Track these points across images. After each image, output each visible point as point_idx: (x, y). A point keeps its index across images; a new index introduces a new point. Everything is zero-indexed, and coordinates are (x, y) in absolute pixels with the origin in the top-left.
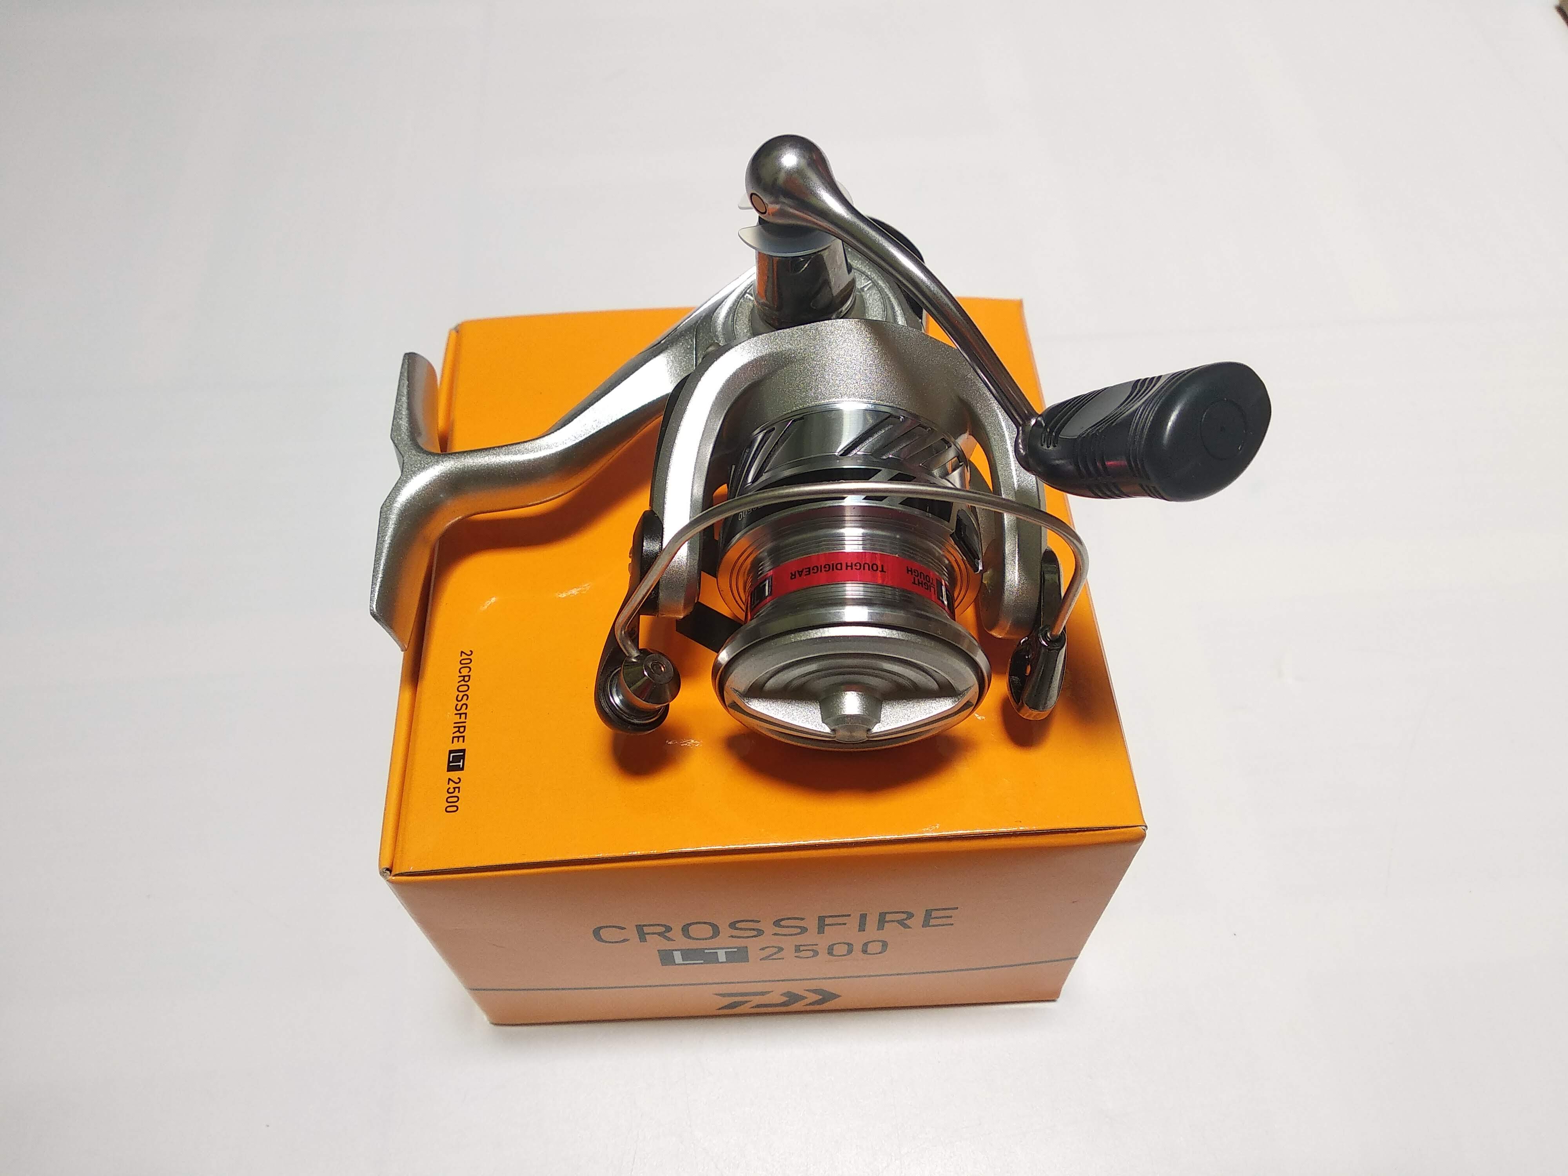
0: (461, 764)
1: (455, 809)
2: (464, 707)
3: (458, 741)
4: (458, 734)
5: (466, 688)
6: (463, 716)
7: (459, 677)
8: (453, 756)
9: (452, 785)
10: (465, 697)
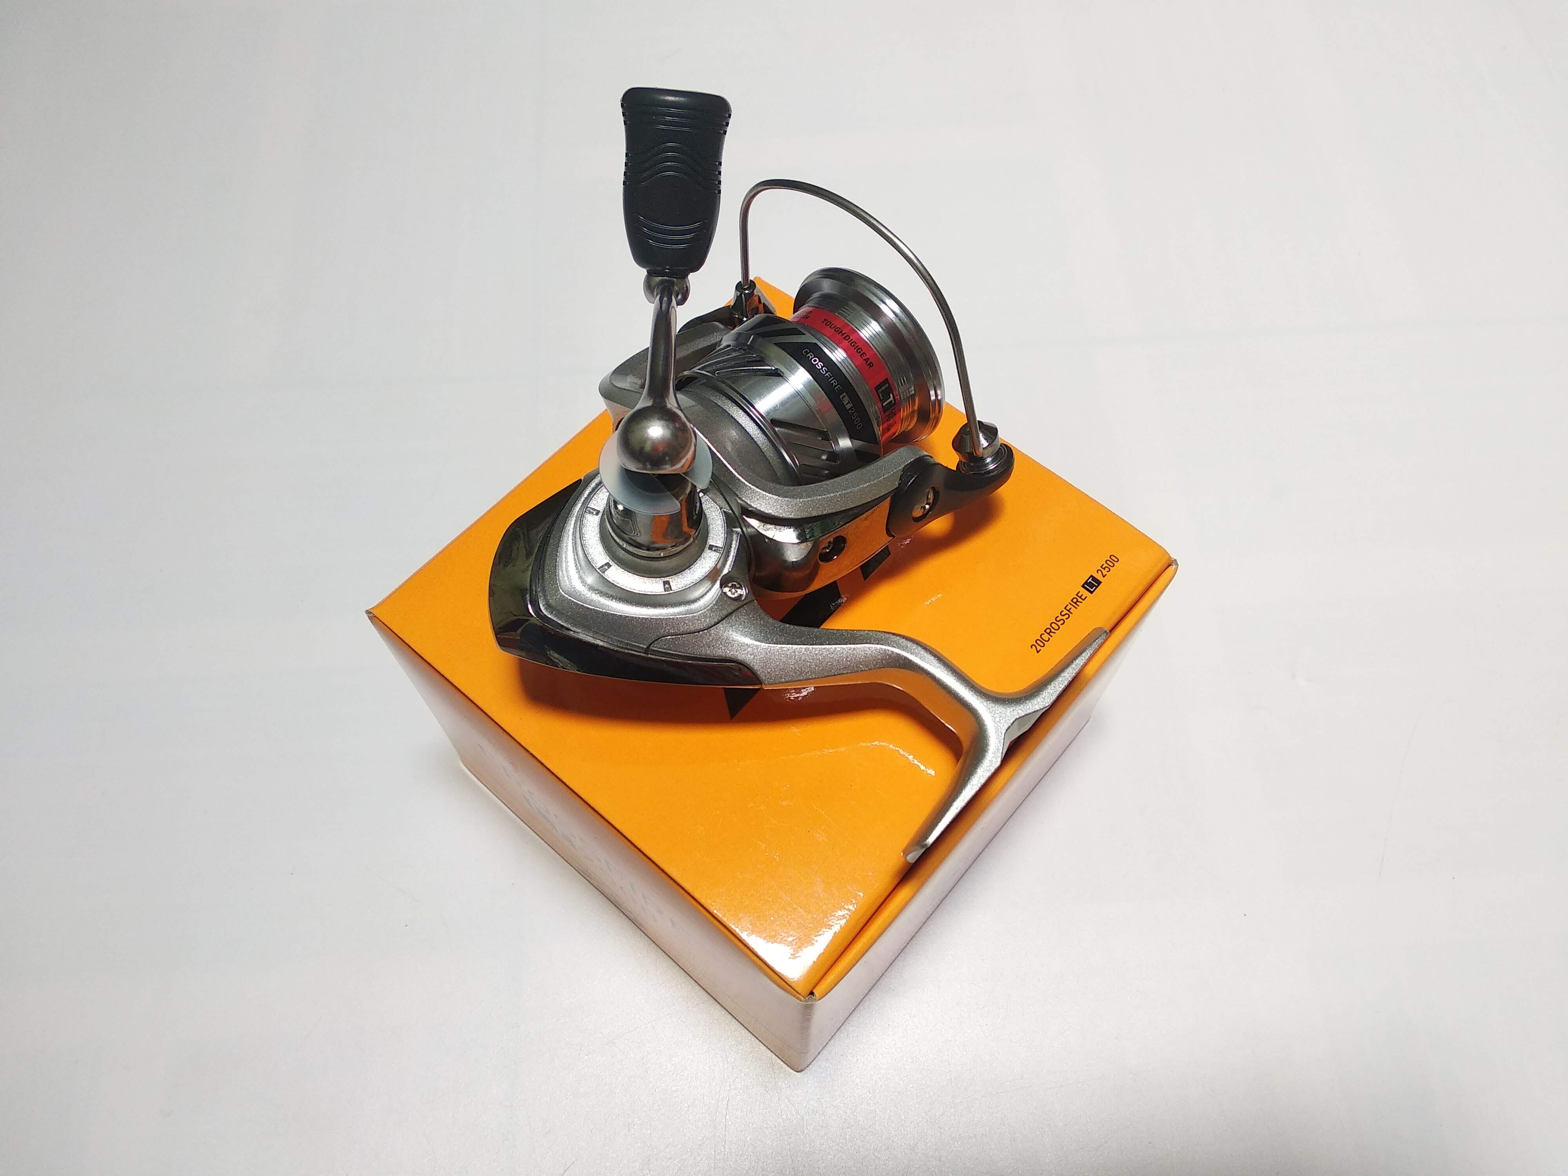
0: (1090, 580)
1: (1112, 557)
2: (1063, 613)
3: (1082, 595)
4: (1079, 600)
5: (1053, 625)
6: (1068, 608)
7: (1052, 636)
8: (1092, 589)
9: (1105, 572)
10: (1058, 619)
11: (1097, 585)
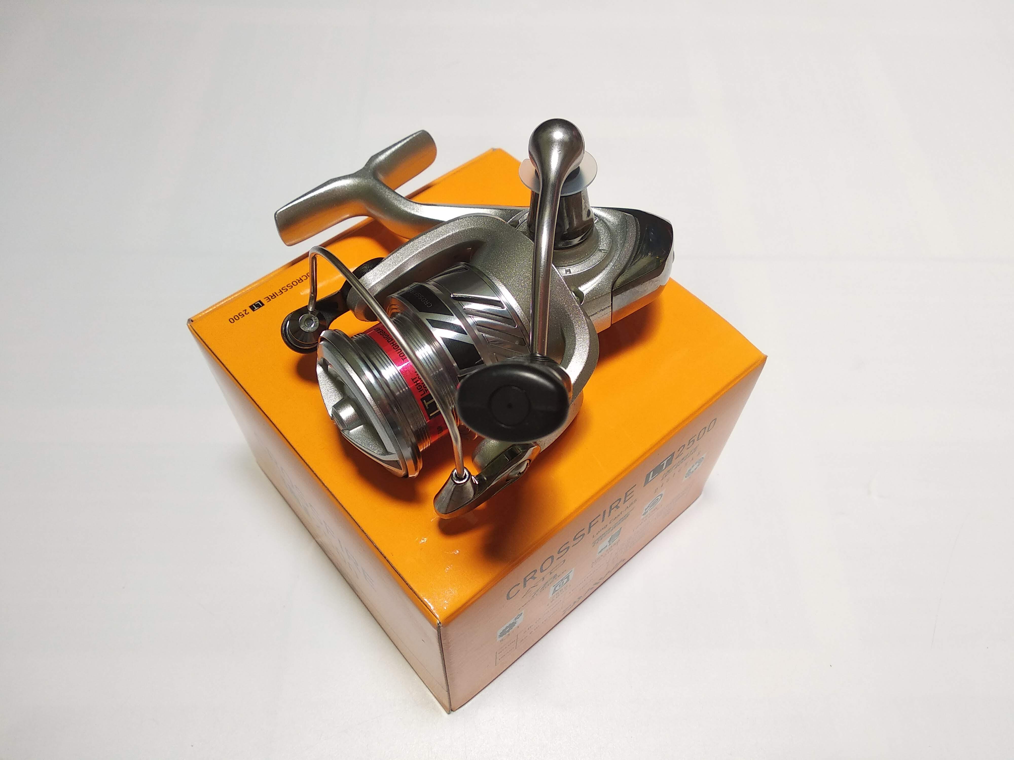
0: (256, 308)
1: (233, 322)
2: (286, 290)
3: (267, 300)
4: (270, 297)
5: (295, 284)
6: (281, 293)
7: (300, 278)
8: (258, 303)
9: (244, 313)
10: (291, 287)
11: (254, 306)
